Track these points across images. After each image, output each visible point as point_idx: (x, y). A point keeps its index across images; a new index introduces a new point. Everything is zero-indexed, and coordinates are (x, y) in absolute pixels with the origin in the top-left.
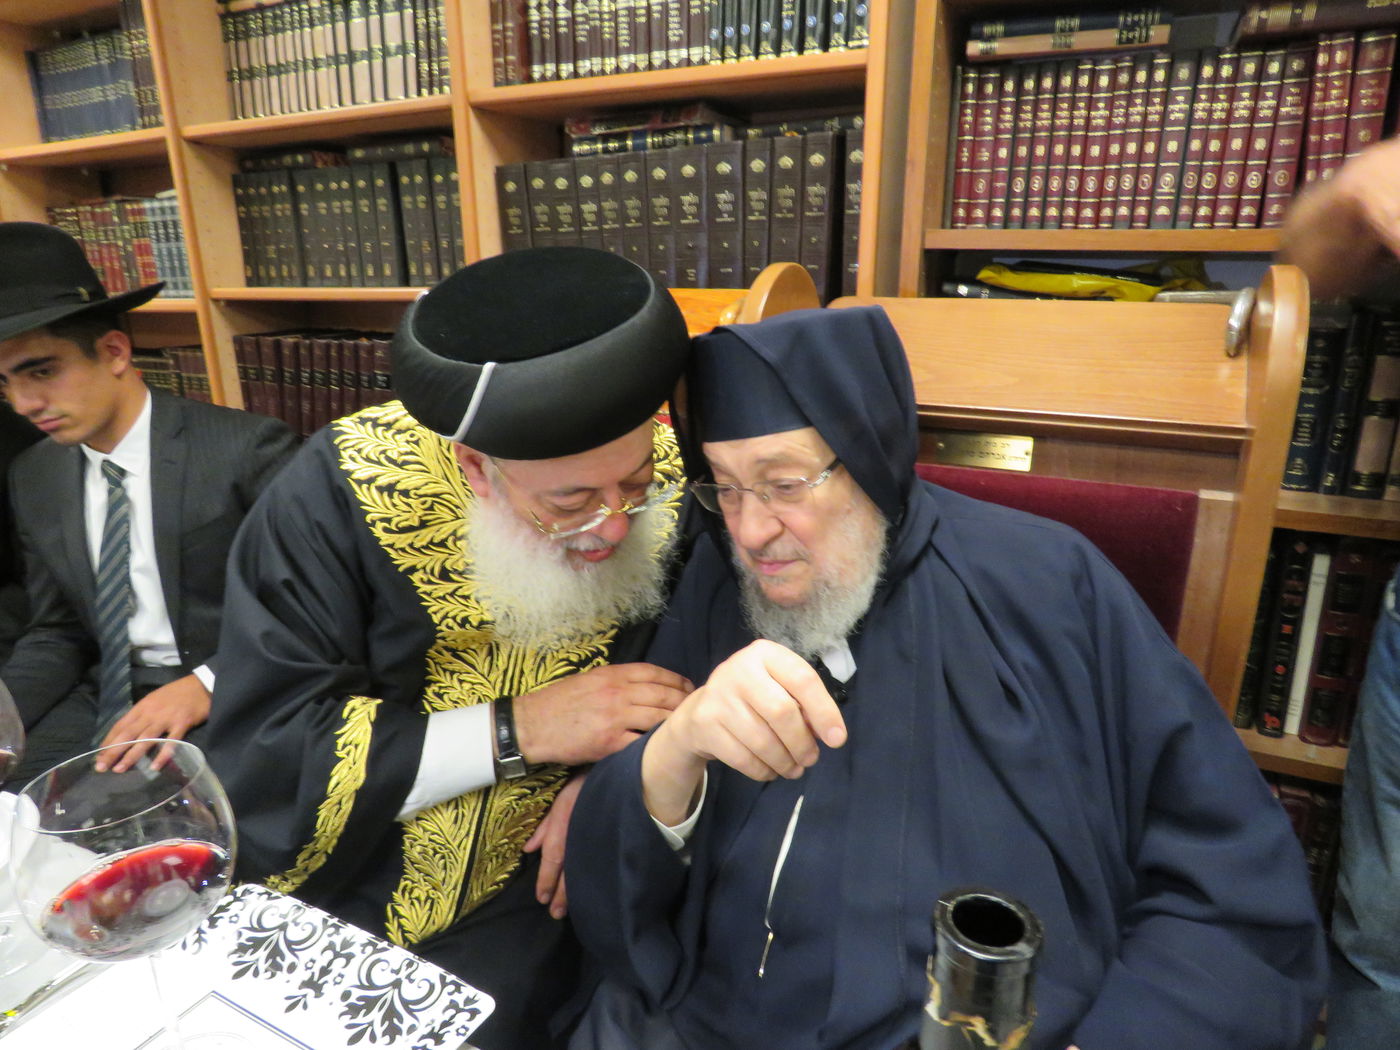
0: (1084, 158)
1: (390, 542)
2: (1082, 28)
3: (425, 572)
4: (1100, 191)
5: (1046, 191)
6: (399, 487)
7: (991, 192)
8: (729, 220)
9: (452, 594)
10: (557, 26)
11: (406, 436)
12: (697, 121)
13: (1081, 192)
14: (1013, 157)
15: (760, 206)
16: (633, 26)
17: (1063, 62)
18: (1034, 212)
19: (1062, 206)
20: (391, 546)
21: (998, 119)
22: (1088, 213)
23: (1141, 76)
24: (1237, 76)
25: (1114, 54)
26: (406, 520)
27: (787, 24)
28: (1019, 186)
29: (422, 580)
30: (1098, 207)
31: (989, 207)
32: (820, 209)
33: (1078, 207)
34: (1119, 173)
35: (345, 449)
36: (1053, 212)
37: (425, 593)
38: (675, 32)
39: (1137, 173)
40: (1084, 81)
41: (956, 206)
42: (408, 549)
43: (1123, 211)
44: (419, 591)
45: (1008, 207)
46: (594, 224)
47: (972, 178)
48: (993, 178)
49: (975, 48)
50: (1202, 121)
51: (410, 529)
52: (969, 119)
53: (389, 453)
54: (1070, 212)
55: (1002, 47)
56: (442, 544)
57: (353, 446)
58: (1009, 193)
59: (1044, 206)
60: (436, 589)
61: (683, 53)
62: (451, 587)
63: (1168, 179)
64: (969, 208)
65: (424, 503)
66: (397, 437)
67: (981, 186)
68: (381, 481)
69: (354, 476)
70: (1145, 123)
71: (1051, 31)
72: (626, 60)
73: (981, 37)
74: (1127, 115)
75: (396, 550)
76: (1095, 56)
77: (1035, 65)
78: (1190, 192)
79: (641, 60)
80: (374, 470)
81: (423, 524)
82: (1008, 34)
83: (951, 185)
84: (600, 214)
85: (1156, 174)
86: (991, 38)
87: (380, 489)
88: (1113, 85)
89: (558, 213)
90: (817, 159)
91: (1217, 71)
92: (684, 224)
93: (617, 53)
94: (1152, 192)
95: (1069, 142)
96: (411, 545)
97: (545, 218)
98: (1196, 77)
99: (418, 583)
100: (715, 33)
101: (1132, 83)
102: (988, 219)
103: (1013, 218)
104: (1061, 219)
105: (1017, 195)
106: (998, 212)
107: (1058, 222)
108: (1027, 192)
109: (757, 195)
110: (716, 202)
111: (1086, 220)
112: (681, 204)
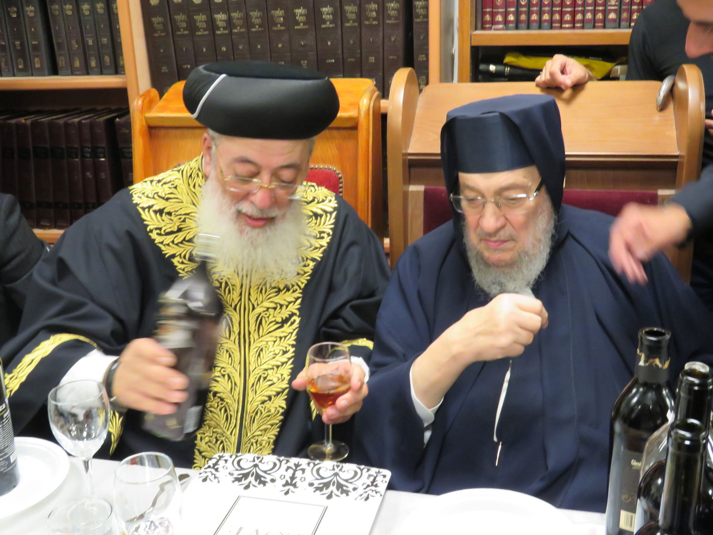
1: (161, 241)
3: (181, 257)
4: (574, 4)
5: (541, 4)
6: (165, 211)
7: (506, 5)
8: (331, 26)
11: (169, 185)
13: (562, 4)
15: (354, 16)
18: (534, 17)
19: (552, 13)
20: (161, 243)
22: (568, 17)
26: (171, 228)
29: (178, 261)
30: (573, 14)
31: (506, 15)
32: (396, 18)
33: (562, 14)
35: (135, 194)
36: (546, 17)
37: (181, 269)
41: (484, 14)
42: (171, 244)
43: (589, 16)
44: (177, 268)
45: (517, 14)
46: (225, 28)
51: (172, 233)
53: (159, 194)
54: (557, 17)
56: (191, 241)
57: (140, 192)
58: (518, 5)
59: (540, 14)
60: (187, 267)
62: (195, 265)
64: (493, 15)
65: (180, 219)
66: (164, 186)
68: (155, 208)
69: (140, 206)
75: (164, 245)
78: (627, 4)
80: (150, 201)
81: (179, 230)
84: (230, 22)
87: (155, 212)
89: (195, 21)
92: (297, 29)
94: (605, 4)
96: (173, 242)
97: (184, 25)
99: (176, 264)
102: (506, 22)
103: (521, 22)
104: (551, 22)
105: (523, 6)
106: (511, 18)
107: (550, 24)
108: (529, 4)
109: (352, 9)
110: (321, 14)
111: (567, 22)
112: (294, 15)
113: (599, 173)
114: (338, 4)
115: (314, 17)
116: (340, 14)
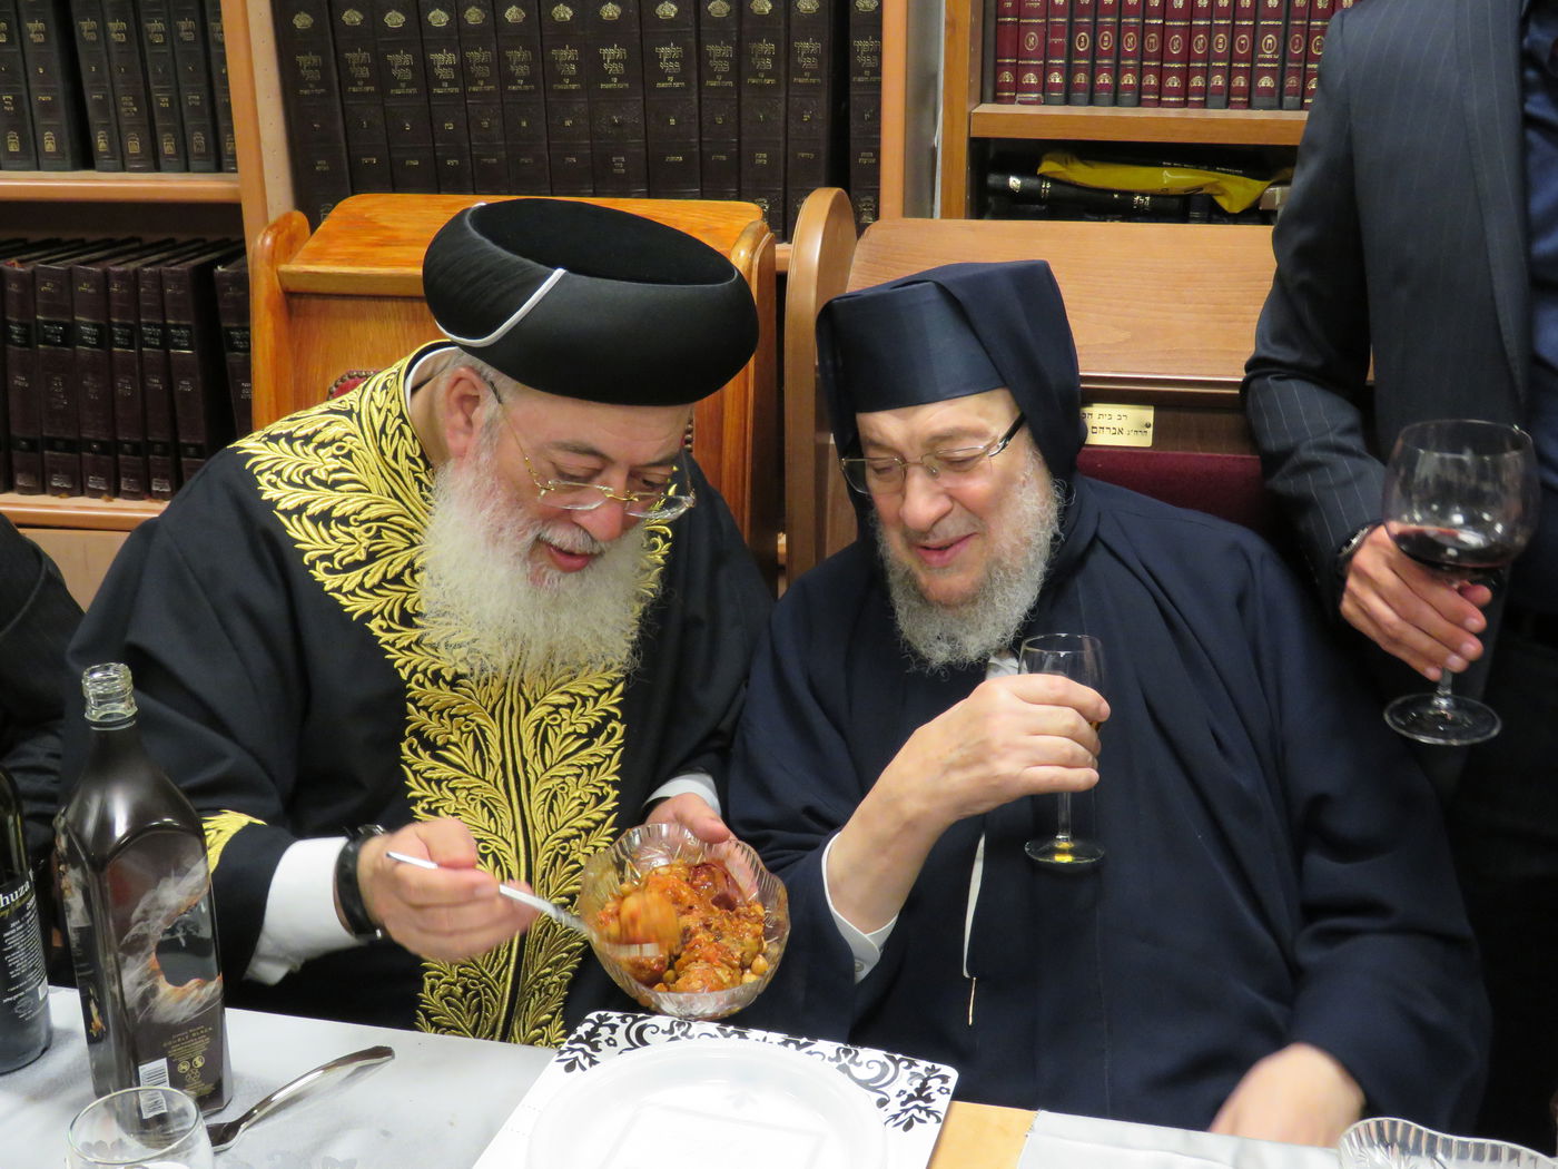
0: (1166, 10)
1: (336, 584)
3: (383, 618)
4: (1188, 55)
5: (1118, 53)
6: (336, 513)
7: (1047, 51)
8: (676, 85)
9: (418, 643)
11: (332, 449)
13: (1162, 55)
14: (1072, 6)
15: (725, 67)
18: (1104, 79)
19: (1141, 73)
20: (338, 589)
22: (1173, 82)
26: (352, 554)
28: (1083, 43)
29: (381, 627)
30: (1186, 76)
31: (1044, 72)
32: (814, 74)
33: (1162, 74)
34: (1209, 32)
35: (260, 473)
36: (1129, 79)
37: (387, 643)
39: (1233, 32)
41: (998, 68)
42: (358, 591)
43: (1218, 80)
44: (381, 641)
45: (1069, 72)
46: (452, 83)
47: (1019, 32)
48: (1047, 31)
51: (357, 565)
53: (315, 473)
54: (1151, 80)
56: (398, 579)
57: (270, 468)
58: (1071, 53)
59: (1117, 72)
60: (399, 638)
62: (415, 634)
63: (1270, 41)
64: (1018, 71)
65: (368, 530)
66: (321, 452)
67: (1032, 41)
68: (313, 509)
69: (281, 506)
75: (345, 595)
78: (1296, 59)
80: (303, 496)
81: (372, 557)
83: (991, 39)
84: (463, 71)
85: (1256, 34)
87: (314, 519)
90: (808, 4)
92: (605, 91)
94: (1251, 57)
96: (361, 585)
99: (377, 633)
102: (1044, 87)
103: (1078, 87)
104: (1140, 90)
105: (1080, 55)
106: (1056, 78)
107: (1136, 95)
108: (1094, 52)
109: (719, 52)
110: (657, 59)
111: (1172, 92)
112: (600, 60)
114: (692, 40)
115: (642, 66)
116: (697, 62)
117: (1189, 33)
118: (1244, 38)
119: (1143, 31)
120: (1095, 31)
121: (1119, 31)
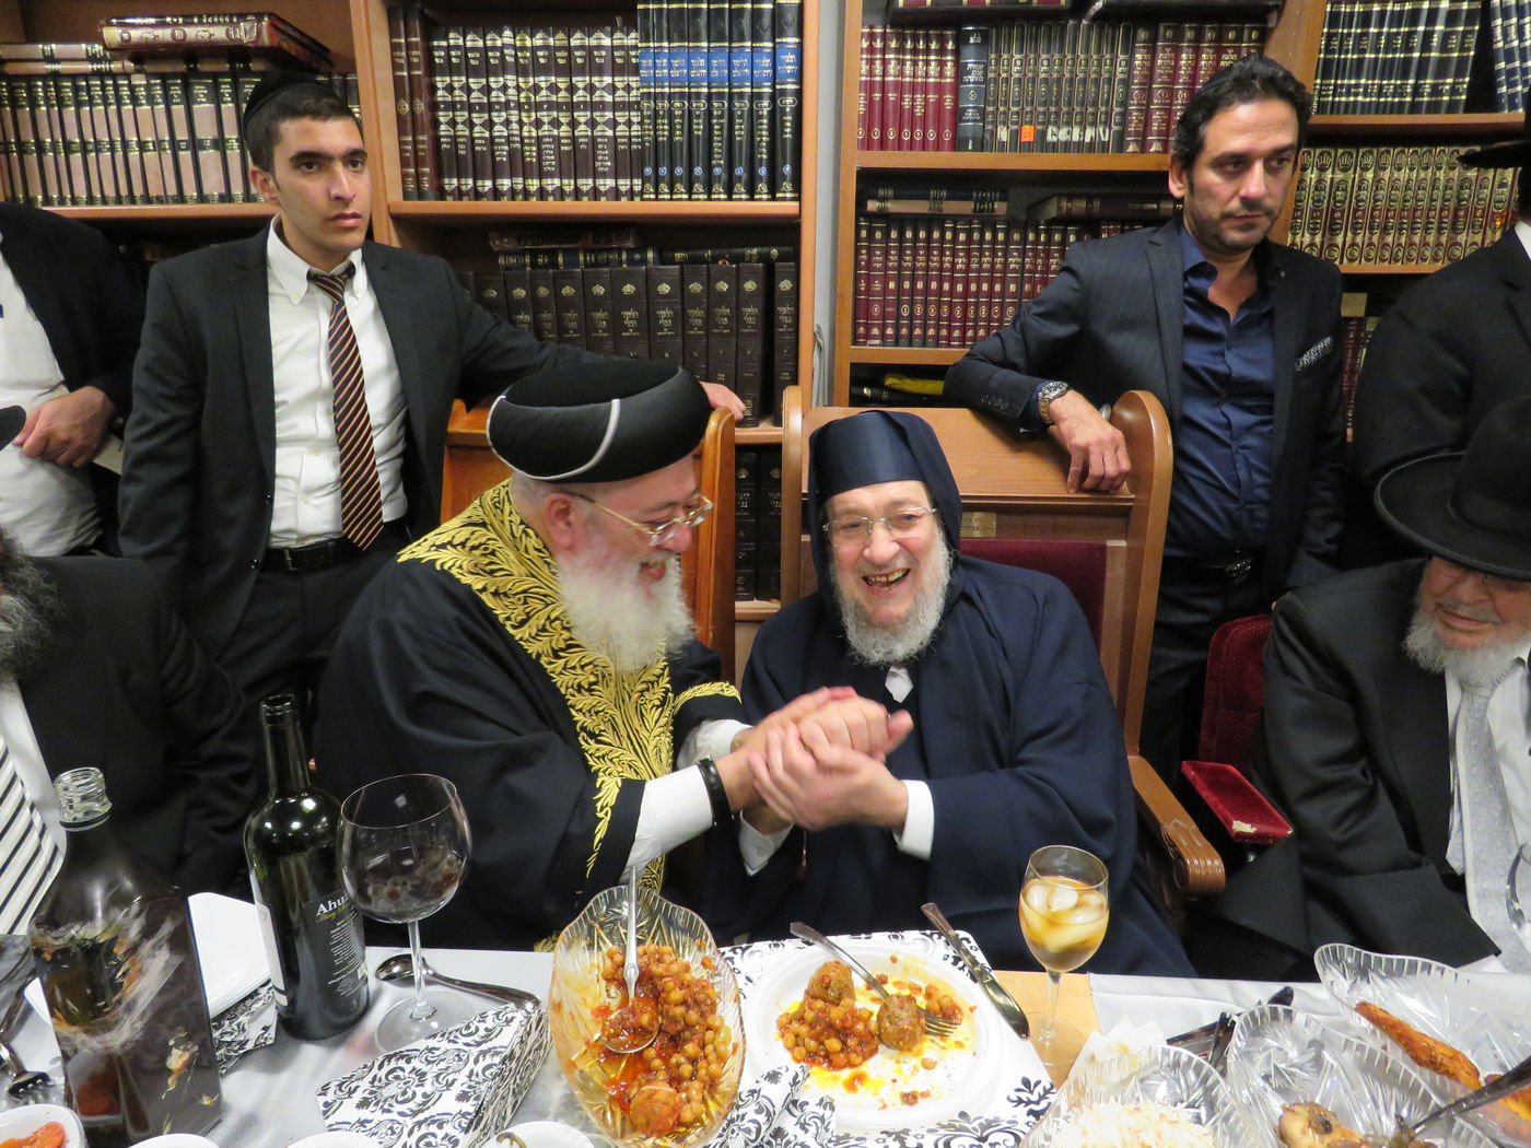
0: (952, 293)
2: (948, 198)
3: (545, 655)
4: (965, 318)
5: (925, 316)
6: (501, 590)
7: (884, 316)
8: (670, 333)
10: (473, 145)
12: (630, 244)
13: (951, 318)
14: (899, 290)
15: (699, 322)
16: (559, 154)
17: (933, 221)
18: (918, 332)
19: (938, 328)
20: (521, 638)
21: (886, 259)
22: (957, 333)
23: (988, 236)
24: (1049, 241)
25: (967, 219)
27: (717, 171)
28: (905, 311)
30: (964, 330)
31: (883, 327)
32: (753, 327)
33: (950, 329)
34: (977, 305)
36: (931, 332)
38: (605, 162)
39: (990, 306)
40: (949, 235)
42: (529, 639)
45: (897, 327)
47: (868, 304)
48: (884, 304)
49: (872, 206)
50: (1030, 271)
51: (524, 621)
52: (864, 257)
54: (944, 332)
55: (894, 207)
56: (544, 628)
57: (453, 565)
58: (898, 316)
59: (925, 328)
61: (610, 182)
62: (562, 662)
64: (868, 327)
65: (519, 599)
67: (876, 309)
69: (475, 588)
70: (992, 269)
71: (926, 197)
72: (552, 183)
73: (875, 198)
74: (980, 263)
75: (525, 642)
76: (955, 218)
77: (915, 221)
79: (568, 184)
81: (528, 616)
82: (897, 197)
85: (1002, 306)
86: (884, 199)
88: (969, 240)
90: (750, 286)
91: (1038, 236)
92: (626, 337)
93: (541, 175)
94: (1000, 320)
95: (941, 281)
96: (530, 635)
98: (1024, 240)
100: (648, 171)
101: (982, 240)
102: (883, 336)
103: (902, 337)
104: (937, 337)
105: (904, 318)
106: (890, 331)
107: (936, 340)
108: (912, 316)
109: (696, 314)
110: (658, 318)
111: (955, 339)
112: (622, 319)
113: (1036, 520)
114: (679, 307)
115: (649, 322)
116: (682, 319)
117: (965, 306)
118: (996, 309)
119: (939, 304)
120: (912, 304)
121: (926, 304)
